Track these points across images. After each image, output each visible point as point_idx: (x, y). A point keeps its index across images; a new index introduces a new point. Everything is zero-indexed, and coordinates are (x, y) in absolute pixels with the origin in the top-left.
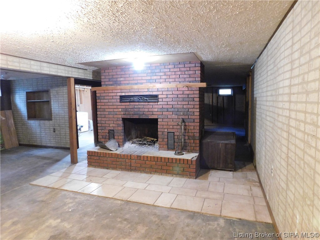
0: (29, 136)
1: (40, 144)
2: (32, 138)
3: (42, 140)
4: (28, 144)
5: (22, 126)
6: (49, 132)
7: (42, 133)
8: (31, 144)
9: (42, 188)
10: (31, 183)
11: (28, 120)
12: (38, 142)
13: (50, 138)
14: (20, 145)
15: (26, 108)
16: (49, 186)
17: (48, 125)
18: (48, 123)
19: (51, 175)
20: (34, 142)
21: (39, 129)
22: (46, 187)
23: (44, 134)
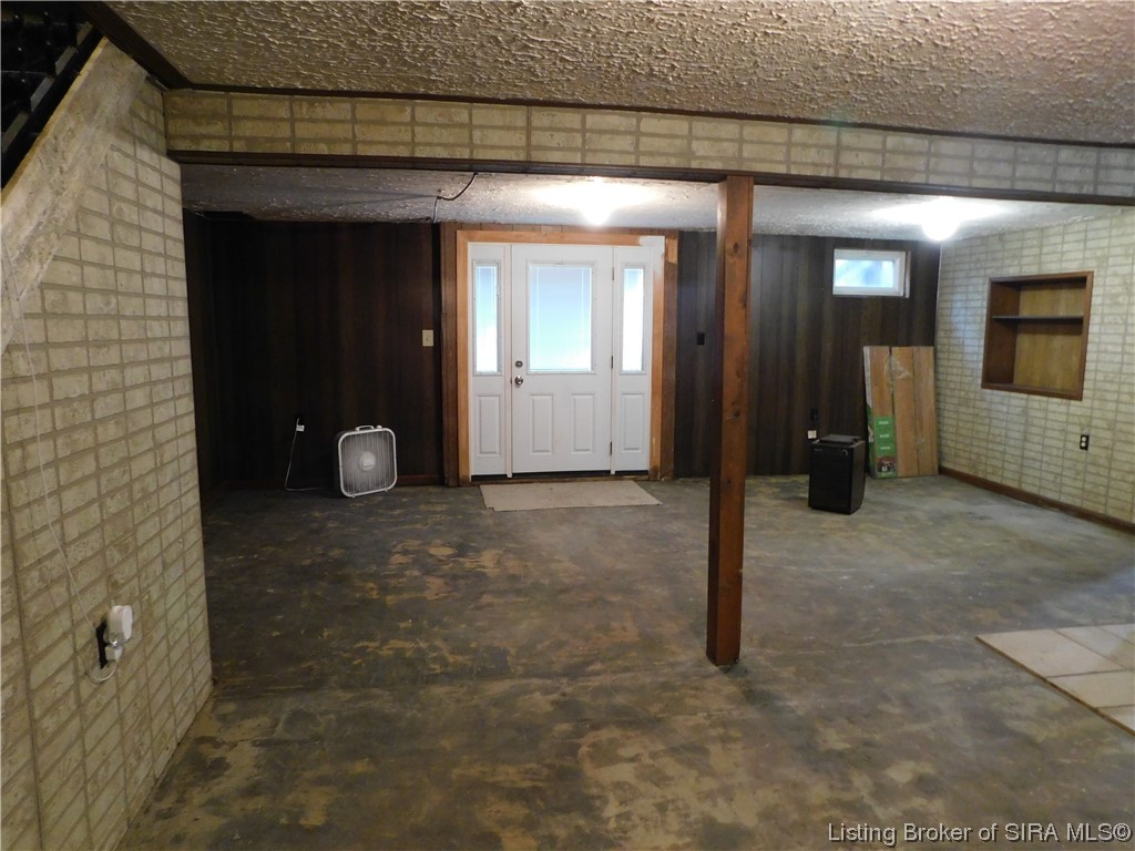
0: (979, 446)
1: (1013, 485)
2: (987, 456)
3: (1025, 471)
4: (971, 473)
5: (959, 405)
6: (1061, 445)
7: (1028, 445)
8: (980, 475)
9: (1025, 677)
10: (981, 637)
11: (983, 386)
12: (1007, 474)
13: (1059, 470)
14: (942, 471)
15: (982, 342)
16: (1054, 681)
17: (1063, 418)
18: (1063, 409)
19: (1063, 630)
20: (993, 473)
21: (1022, 428)
22: (1044, 680)
23: (1039, 448)
